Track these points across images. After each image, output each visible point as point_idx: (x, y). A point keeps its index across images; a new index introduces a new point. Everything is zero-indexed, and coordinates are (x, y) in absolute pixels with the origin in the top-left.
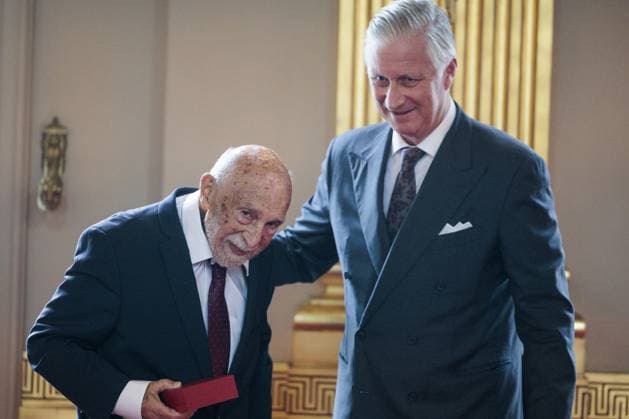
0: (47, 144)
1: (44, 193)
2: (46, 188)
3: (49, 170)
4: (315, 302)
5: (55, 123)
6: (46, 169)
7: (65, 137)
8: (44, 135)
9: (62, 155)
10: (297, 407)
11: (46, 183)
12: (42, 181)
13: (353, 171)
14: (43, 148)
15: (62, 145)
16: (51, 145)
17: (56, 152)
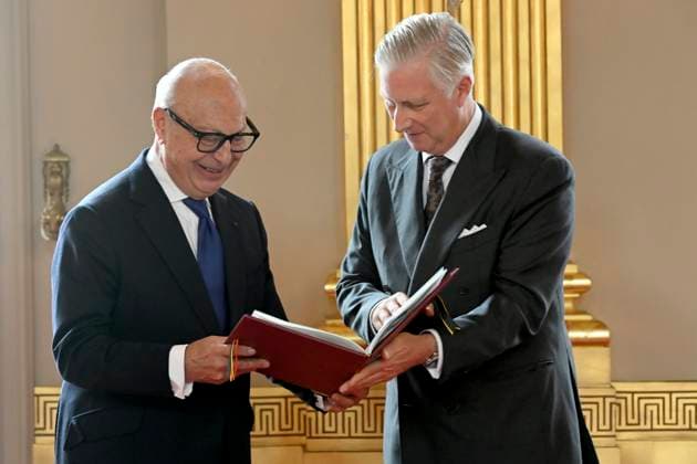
0: (49, 172)
1: (47, 223)
2: (48, 217)
3: (52, 200)
4: (330, 322)
5: (57, 151)
6: (49, 198)
7: (67, 163)
8: (46, 163)
9: (65, 184)
10: (317, 432)
11: (48, 212)
12: (45, 210)
13: (390, 182)
14: (45, 177)
15: (64, 172)
16: (53, 174)
17: (59, 180)
